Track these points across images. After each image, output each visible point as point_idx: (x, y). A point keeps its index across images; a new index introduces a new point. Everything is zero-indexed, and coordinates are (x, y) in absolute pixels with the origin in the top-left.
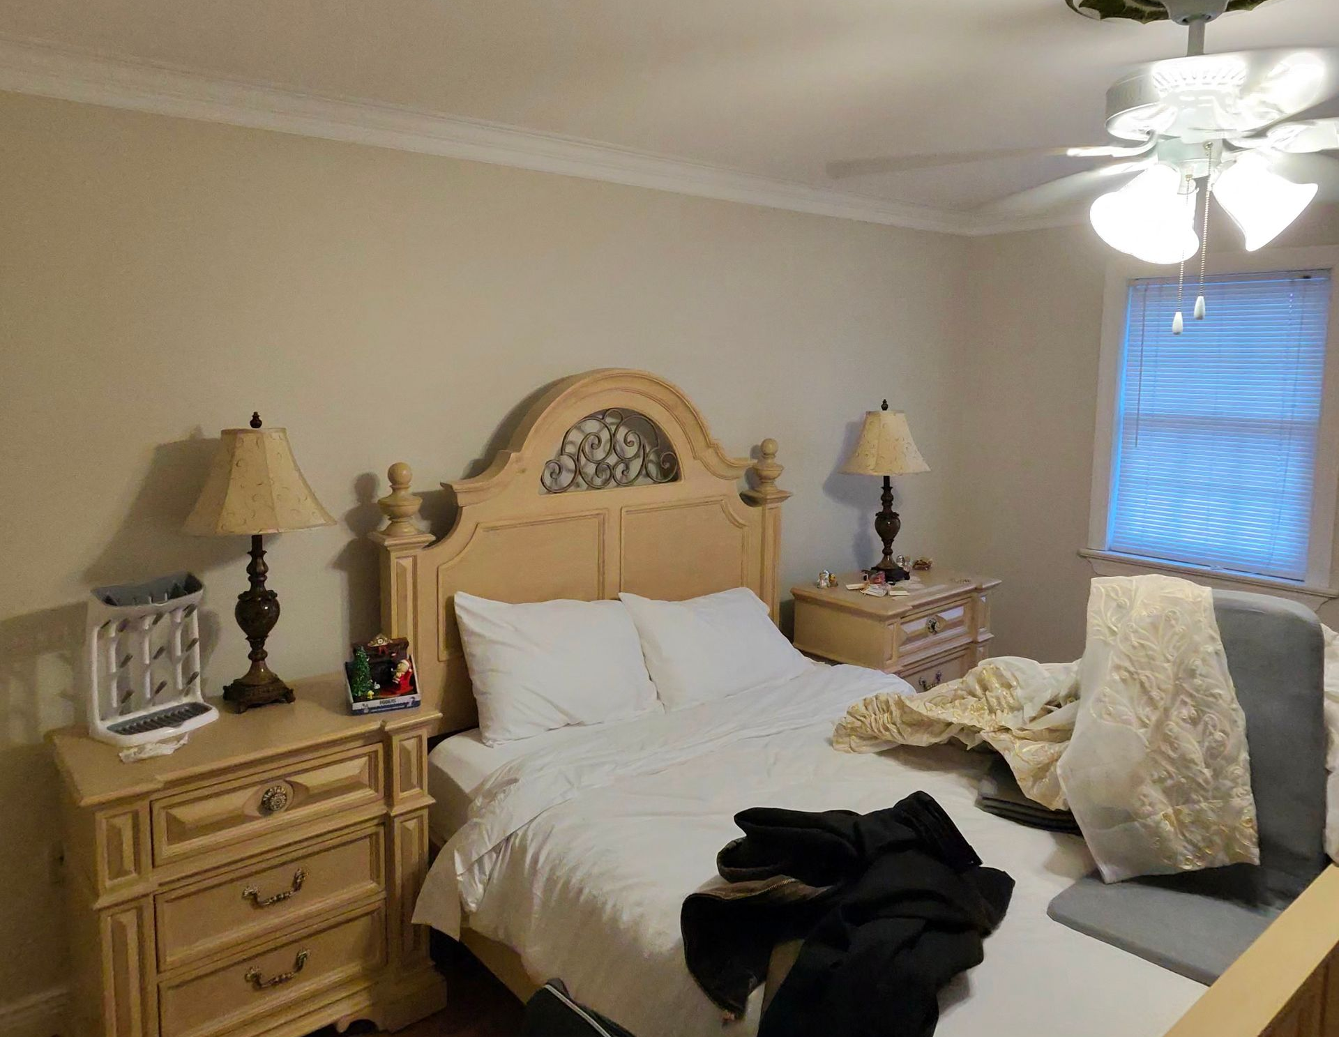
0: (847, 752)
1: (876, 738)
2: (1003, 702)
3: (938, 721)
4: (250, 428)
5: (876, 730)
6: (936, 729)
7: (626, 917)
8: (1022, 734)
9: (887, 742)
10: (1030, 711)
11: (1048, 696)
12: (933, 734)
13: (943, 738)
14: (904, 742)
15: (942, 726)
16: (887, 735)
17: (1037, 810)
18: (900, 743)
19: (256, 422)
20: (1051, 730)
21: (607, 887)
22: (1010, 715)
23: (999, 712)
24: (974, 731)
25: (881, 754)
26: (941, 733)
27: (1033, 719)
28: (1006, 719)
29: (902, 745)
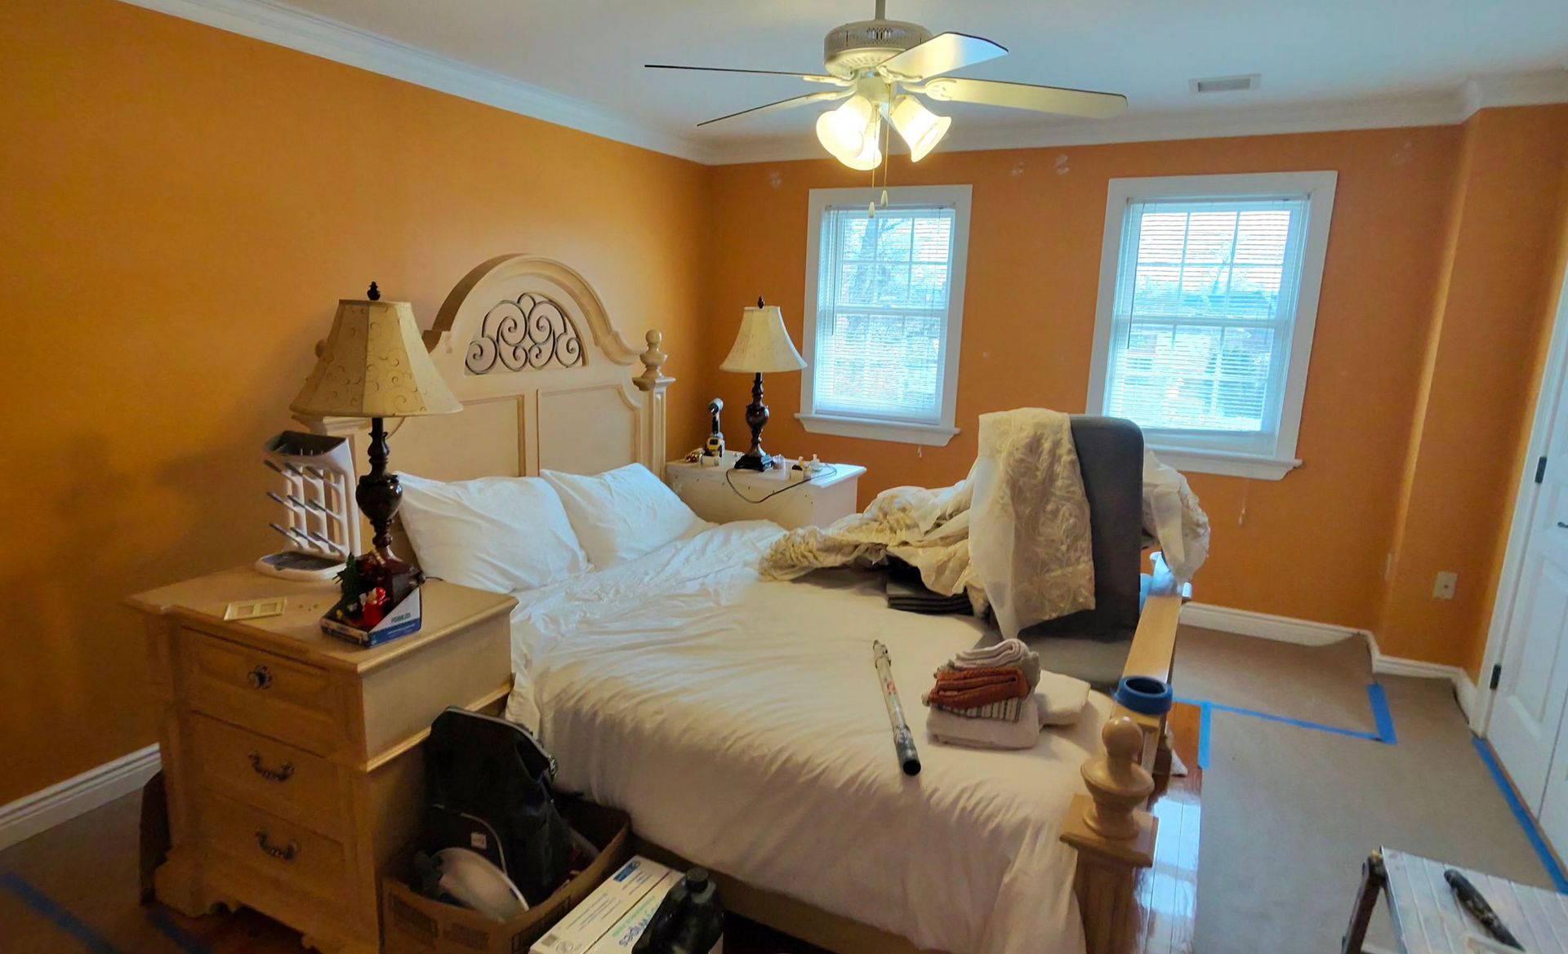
0: (770, 581)
1: (793, 566)
2: (902, 523)
3: (848, 545)
4: (368, 299)
5: (795, 559)
6: (847, 550)
7: (649, 726)
8: (921, 544)
9: (803, 569)
10: (926, 526)
11: (938, 513)
12: (844, 554)
13: (850, 559)
14: (820, 566)
15: (851, 548)
16: (805, 563)
17: (942, 601)
18: (815, 567)
19: (374, 293)
20: (942, 538)
21: (622, 706)
22: (908, 532)
23: (898, 531)
24: (877, 547)
25: (794, 581)
26: (852, 553)
27: (927, 532)
28: (903, 535)
29: (817, 569)
